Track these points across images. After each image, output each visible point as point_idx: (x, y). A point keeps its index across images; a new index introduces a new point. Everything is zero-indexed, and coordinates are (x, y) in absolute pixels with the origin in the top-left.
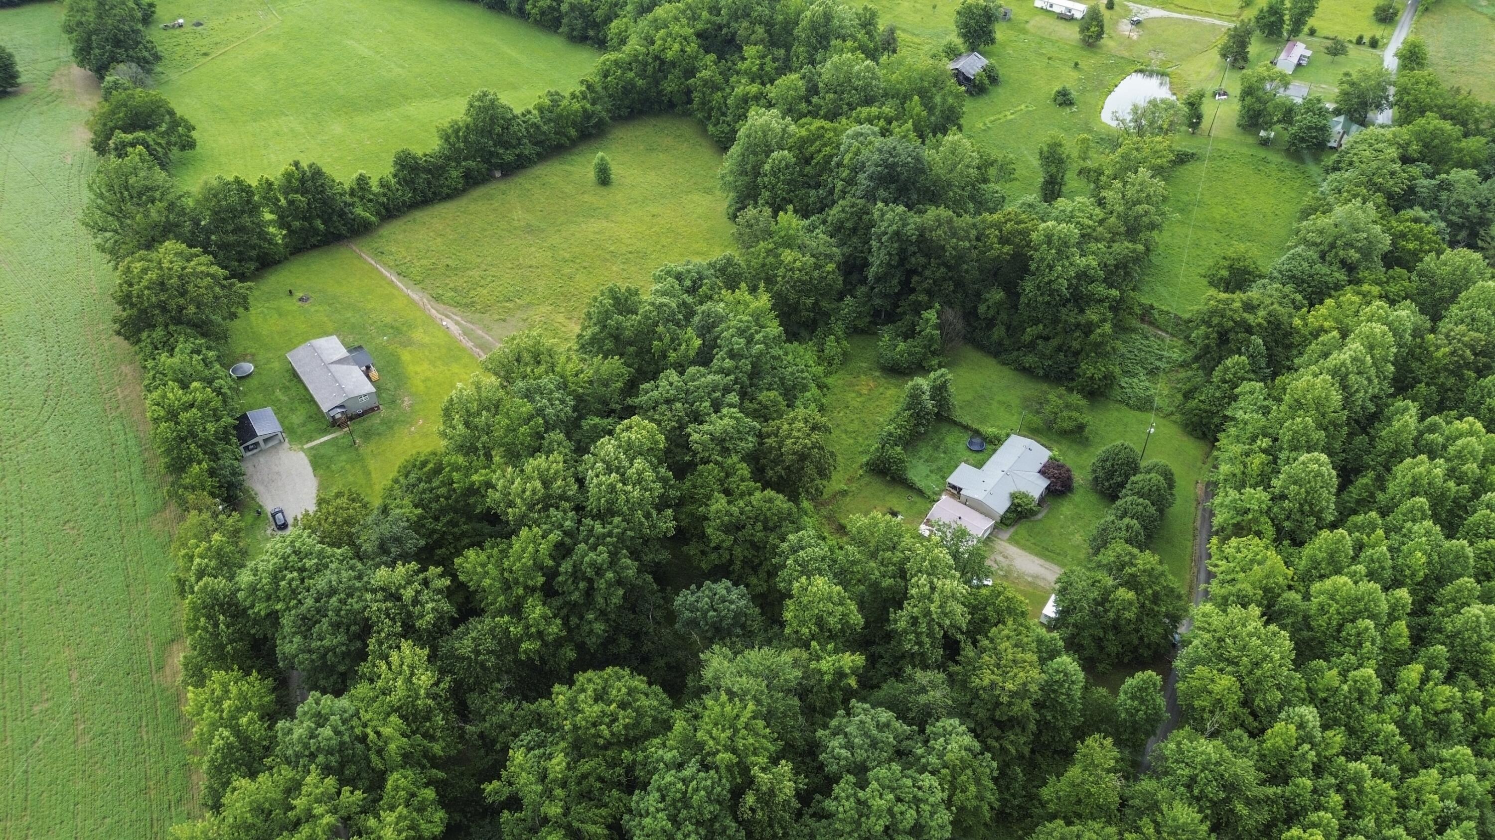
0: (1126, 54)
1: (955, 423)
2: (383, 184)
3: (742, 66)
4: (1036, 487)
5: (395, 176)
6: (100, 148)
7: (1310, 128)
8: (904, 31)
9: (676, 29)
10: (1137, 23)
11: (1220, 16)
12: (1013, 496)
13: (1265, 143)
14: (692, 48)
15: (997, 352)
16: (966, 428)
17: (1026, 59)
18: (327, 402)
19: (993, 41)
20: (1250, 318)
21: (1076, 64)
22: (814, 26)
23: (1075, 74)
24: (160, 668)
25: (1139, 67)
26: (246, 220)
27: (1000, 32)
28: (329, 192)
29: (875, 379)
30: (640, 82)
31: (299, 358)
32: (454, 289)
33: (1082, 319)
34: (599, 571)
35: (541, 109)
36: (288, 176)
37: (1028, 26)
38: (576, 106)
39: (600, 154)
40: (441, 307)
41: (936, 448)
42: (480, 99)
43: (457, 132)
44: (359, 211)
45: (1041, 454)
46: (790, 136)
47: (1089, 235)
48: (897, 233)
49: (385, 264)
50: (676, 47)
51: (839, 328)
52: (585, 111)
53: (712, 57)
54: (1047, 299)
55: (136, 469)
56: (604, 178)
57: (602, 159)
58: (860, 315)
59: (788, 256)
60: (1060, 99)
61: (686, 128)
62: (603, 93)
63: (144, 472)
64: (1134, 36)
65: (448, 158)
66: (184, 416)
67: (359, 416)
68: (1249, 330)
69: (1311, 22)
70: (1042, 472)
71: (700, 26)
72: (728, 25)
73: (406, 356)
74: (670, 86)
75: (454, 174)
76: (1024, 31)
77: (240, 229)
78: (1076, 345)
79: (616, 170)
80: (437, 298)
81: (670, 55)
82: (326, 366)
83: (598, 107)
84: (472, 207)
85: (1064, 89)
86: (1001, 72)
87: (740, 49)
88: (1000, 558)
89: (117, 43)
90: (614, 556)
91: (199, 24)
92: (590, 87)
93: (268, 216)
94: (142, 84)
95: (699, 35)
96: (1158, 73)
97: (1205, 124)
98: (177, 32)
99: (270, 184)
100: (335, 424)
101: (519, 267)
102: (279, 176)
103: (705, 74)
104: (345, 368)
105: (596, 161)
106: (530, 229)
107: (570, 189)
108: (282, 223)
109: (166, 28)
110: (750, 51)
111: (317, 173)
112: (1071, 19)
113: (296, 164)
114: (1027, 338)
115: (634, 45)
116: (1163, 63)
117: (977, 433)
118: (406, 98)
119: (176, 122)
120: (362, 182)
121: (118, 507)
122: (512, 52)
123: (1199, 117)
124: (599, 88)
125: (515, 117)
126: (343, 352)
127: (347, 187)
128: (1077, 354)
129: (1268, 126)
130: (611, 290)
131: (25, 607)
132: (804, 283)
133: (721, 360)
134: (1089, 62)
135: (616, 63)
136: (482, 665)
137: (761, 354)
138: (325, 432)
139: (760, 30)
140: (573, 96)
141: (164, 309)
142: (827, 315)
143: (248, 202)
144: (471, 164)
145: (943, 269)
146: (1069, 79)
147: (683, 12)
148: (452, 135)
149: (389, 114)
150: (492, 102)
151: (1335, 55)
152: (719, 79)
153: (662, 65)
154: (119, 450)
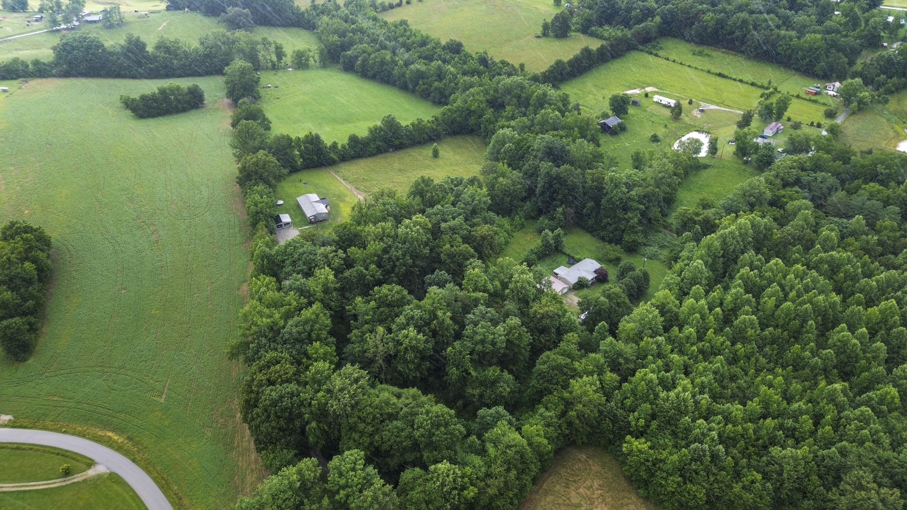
0: (692, 123)
1: (565, 254)
2: (343, 146)
3: (504, 114)
4: (590, 276)
5: (348, 144)
6: (234, 125)
7: (764, 155)
8: (584, 106)
9: (477, 97)
10: (702, 111)
11: (739, 109)
12: (579, 278)
13: (746, 163)
14: (483, 106)
15: (591, 231)
16: (569, 255)
17: (642, 122)
18: (309, 213)
19: (627, 113)
20: (696, 218)
21: (666, 126)
22: (538, 98)
23: (663, 130)
24: (238, 289)
25: (697, 129)
26: (288, 151)
27: (631, 110)
28: (321, 146)
29: (534, 235)
30: (458, 119)
31: (301, 200)
32: (365, 186)
33: (626, 216)
34: (398, 259)
35: (413, 124)
36: (307, 136)
37: (647, 109)
38: (429, 125)
39: (435, 144)
40: (358, 191)
41: (554, 261)
42: (388, 117)
43: (376, 129)
44: (332, 155)
45: (597, 265)
46: (515, 139)
47: (636, 184)
48: (548, 173)
49: (339, 176)
50: (476, 104)
51: (521, 214)
52: (433, 128)
53: (492, 110)
54: (611, 206)
55: (237, 229)
56: (436, 154)
57: (436, 146)
58: (532, 211)
59: (501, 179)
60: (653, 139)
61: (477, 140)
62: (442, 122)
63: (240, 231)
64: (699, 116)
65: (370, 140)
66: (259, 205)
67: (321, 221)
68: (695, 222)
69: (787, 114)
70: (595, 272)
71: (488, 97)
72: (501, 98)
73: (341, 205)
74: (472, 121)
75: (372, 146)
76: (646, 111)
77: (286, 154)
78: (622, 227)
79: (441, 153)
80: (357, 188)
81: (473, 108)
82: (311, 203)
83: (439, 128)
84: (378, 161)
85: (655, 134)
86: (628, 126)
87: (505, 107)
88: (568, 300)
89: (245, 89)
90: (404, 255)
91: (277, 87)
92: (436, 119)
93: (297, 153)
94: (254, 103)
95: (487, 101)
96: (706, 132)
97: (719, 153)
98: (268, 89)
99: (299, 139)
100: (311, 223)
101: (393, 182)
102: (303, 136)
103: (487, 116)
104: (318, 204)
105: (433, 147)
106: (400, 170)
107: (420, 158)
108: (301, 156)
109: (263, 87)
110: (508, 108)
111: (317, 137)
112: (670, 107)
113: (310, 133)
114: (603, 224)
115: (459, 103)
116: (710, 128)
117: (573, 258)
118: (358, 120)
119: (265, 119)
120: (335, 145)
121: (229, 240)
122: (407, 106)
123: (716, 149)
124: (440, 119)
125: (402, 127)
126: (318, 199)
127: (328, 146)
128: (623, 231)
129: (749, 155)
130: (422, 177)
131: (194, 266)
132: (506, 191)
133: (460, 205)
134: (673, 125)
135: (449, 110)
136: (352, 282)
137: (477, 204)
138: (307, 225)
139: (515, 100)
140: (428, 121)
141: (256, 173)
142: (517, 207)
143: (290, 144)
144: (380, 143)
145: (567, 191)
146: (661, 132)
147: (482, 91)
148: (374, 131)
149: (350, 125)
150: (393, 119)
151: (795, 129)
152: (493, 119)
153: (470, 113)
154: (232, 223)
